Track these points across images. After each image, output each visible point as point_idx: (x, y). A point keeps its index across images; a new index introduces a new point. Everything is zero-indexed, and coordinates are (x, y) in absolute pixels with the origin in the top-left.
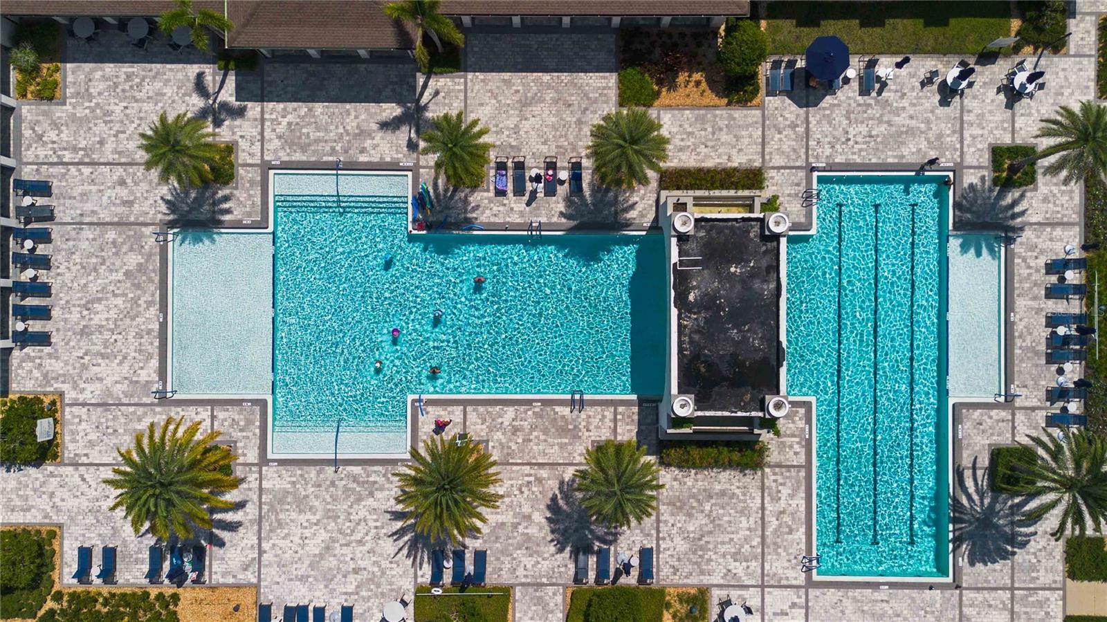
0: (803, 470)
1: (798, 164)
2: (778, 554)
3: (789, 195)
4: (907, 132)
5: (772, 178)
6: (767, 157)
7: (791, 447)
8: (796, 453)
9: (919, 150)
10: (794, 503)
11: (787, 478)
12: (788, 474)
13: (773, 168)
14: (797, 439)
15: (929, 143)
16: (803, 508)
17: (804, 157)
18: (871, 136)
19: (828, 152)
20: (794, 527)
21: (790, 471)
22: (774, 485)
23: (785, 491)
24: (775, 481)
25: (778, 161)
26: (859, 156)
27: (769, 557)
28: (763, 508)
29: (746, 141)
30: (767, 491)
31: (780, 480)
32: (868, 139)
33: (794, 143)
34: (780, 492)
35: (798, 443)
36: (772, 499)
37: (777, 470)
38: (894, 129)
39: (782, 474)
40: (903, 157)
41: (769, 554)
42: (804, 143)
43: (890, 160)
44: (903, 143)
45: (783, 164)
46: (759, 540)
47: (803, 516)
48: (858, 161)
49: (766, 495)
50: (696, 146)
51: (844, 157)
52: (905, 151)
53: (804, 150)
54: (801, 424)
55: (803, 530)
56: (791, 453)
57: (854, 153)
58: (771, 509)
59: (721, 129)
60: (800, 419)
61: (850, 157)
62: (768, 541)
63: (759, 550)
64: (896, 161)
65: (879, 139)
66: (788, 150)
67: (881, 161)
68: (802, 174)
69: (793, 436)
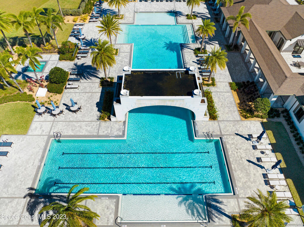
0: (97, 134)
1: (222, 132)
2: (65, 126)
3: (209, 129)
4: (247, 173)
5: (215, 124)
6: (222, 122)
7: (106, 130)
8: (104, 132)
9: (240, 178)
10: (84, 131)
11: (94, 129)
12: (96, 129)
13: (219, 124)
14: (109, 132)
15: (245, 182)
16: (81, 134)
17: (226, 134)
18: (241, 158)
19: (230, 142)
20: (74, 131)
21: (97, 130)
22: (92, 125)
23: (89, 128)
24: (94, 125)
25: (222, 125)
26: (232, 154)
27: (64, 123)
28: (84, 121)
29: (227, 115)
30: (90, 122)
31: (94, 127)
32: (240, 157)
33: (230, 131)
34: (89, 126)
35: (108, 133)
36: (87, 124)
37: (98, 126)
38: (247, 167)
39: (96, 127)
40: (236, 171)
41: (66, 123)
42: (231, 134)
43: (233, 166)
44: (242, 171)
45: (221, 127)
46: (72, 120)
47: (78, 134)
48: (229, 153)
49: (89, 122)
50: (221, 102)
51: (229, 148)
52: (239, 172)
53: (228, 134)
54: (115, 134)
55: (72, 134)
56: (104, 130)
57: (232, 151)
58: (83, 124)
59: (229, 108)
60: (117, 133)
61: (230, 150)
62: (71, 123)
63: (68, 120)
64: (233, 169)
65: (241, 161)
66: (227, 129)
67: (231, 162)
68: (219, 133)
69: (111, 131)
